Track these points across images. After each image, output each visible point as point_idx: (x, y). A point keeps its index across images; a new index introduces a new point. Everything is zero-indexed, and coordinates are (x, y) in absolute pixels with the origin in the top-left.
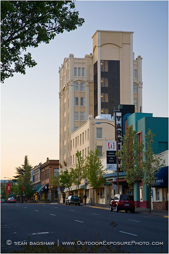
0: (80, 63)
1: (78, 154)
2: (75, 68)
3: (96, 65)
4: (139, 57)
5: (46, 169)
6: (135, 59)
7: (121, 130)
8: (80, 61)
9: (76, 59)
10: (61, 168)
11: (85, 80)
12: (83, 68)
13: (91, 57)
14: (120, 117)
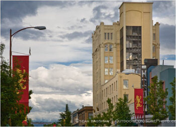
0: (109, 29)
1: (109, 101)
2: (105, 34)
3: (122, 31)
4: (157, 23)
5: (83, 113)
6: (154, 25)
7: (146, 80)
8: (109, 28)
9: (106, 26)
10: (95, 112)
11: (113, 42)
12: (111, 33)
13: (118, 24)
14: (145, 69)
